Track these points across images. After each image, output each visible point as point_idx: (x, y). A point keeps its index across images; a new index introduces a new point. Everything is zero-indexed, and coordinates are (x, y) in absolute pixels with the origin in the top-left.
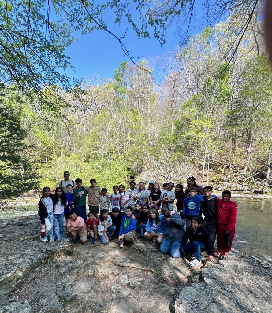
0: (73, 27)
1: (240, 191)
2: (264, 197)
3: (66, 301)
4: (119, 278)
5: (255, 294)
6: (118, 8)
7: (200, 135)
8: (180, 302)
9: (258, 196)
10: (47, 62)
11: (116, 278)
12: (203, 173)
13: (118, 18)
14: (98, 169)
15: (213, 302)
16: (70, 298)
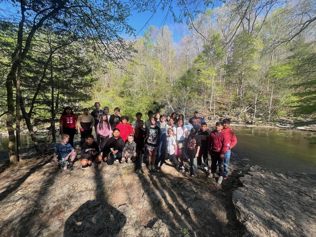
0: (133, 8)
1: (237, 122)
2: (253, 127)
3: (155, 204)
4: (184, 187)
5: (279, 193)
6: (165, 2)
7: (208, 81)
8: (236, 200)
9: (250, 126)
10: (112, 28)
11: (182, 187)
12: (211, 109)
13: (163, 7)
14: (131, 103)
15: (256, 199)
16: (157, 202)
